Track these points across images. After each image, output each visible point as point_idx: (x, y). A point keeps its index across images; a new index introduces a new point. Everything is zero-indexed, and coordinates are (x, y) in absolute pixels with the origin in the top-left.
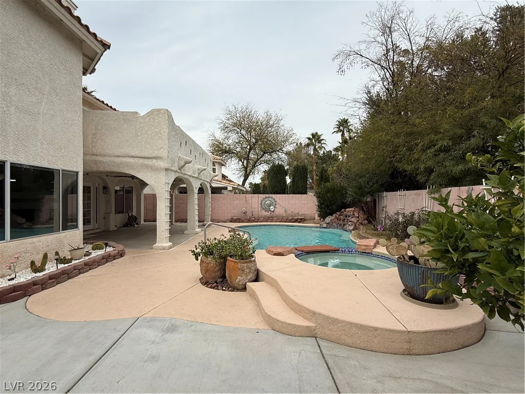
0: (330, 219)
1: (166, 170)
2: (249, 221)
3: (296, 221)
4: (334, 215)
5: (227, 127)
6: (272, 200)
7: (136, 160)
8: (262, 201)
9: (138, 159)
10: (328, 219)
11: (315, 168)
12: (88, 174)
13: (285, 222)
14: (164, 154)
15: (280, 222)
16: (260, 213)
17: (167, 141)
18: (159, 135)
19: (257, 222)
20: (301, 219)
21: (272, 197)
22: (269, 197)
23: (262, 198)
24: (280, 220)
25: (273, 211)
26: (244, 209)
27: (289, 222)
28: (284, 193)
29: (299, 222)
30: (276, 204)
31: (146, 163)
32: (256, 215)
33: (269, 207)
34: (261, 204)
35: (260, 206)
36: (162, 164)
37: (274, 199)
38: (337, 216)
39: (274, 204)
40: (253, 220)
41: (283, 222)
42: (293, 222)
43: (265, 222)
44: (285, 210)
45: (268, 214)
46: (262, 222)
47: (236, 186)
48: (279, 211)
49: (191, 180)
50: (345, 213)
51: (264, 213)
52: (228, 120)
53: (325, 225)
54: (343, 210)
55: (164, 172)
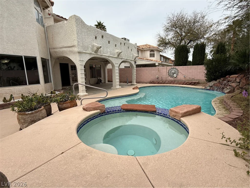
0: (213, 83)
1: (79, 53)
2: (158, 83)
3: (190, 84)
4: (218, 80)
5: (168, 29)
6: (176, 70)
7: (67, 48)
8: (169, 71)
9: (68, 48)
10: (212, 83)
11: (232, 47)
12: (58, 59)
13: (183, 84)
14: (76, 43)
15: (179, 84)
16: (167, 78)
17: (76, 35)
18: (73, 32)
19: (164, 84)
20: (195, 83)
21: (176, 68)
22: (174, 68)
23: (169, 69)
24: (179, 83)
25: (175, 77)
26: (157, 76)
27: (186, 85)
28: (186, 65)
29: (193, 85)
30: (178, 73)
31: (70, 50)
32: (164, 79)
33: (174, 74)
34: (168, 73)
35: (167, 74)
36: (76, 49)
37: (177, 69)
38: (221, 81)
39: (177, 72)
40: (161, 83)
41: (181, 84)
42: (188, 85)
43: (169, 84)
44: (184, 77)
45: (172, 79)
46: (167, 84)
47: (160, 63)
48: (181, 77)
49: (110, 59)
50: (229, 78)
51: (170, 78)
52: (168, 23)
53: (208, 88)
54: (227, 76)
55: (78, 54)
